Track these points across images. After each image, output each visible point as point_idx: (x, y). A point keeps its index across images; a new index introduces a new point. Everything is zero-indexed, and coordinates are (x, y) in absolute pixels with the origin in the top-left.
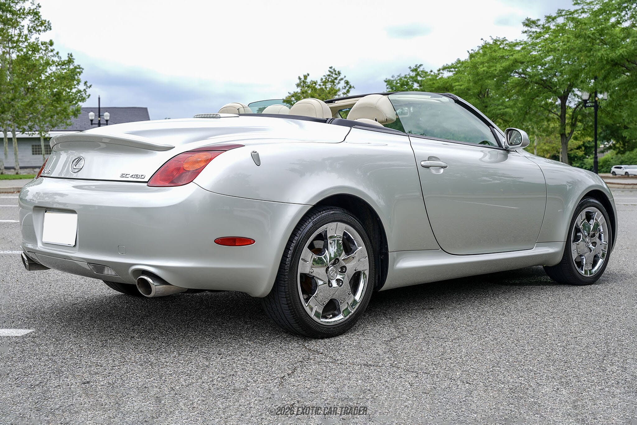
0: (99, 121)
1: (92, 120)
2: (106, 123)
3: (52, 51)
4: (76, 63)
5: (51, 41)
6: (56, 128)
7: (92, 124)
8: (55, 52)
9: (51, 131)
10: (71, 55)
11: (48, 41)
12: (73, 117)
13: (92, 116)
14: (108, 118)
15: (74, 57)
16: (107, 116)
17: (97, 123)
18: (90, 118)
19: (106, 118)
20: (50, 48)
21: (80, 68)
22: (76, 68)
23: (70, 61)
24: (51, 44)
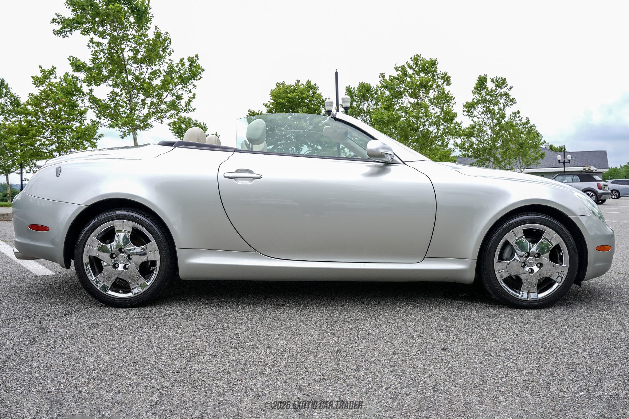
0: (564, 161)
1: (559, 161)
2: (568, 162)
3: (519, 117)
4: (532, 123)
5: (518, 111)
6: (529, 167)
7: (559, 163)
8: (520, 118)
9: (527, 169)
10: (528, 119)
11: (516, 111)
12: (540, 159)
13: (559, 158)
14: (570, 159)
15: (529, 120)
16: (569, 157)
17: (563, 162)
18: (558, 159)
19: (568, 159)
20: (518, 115)
21: (534, 126)
22: (531, 127)
23: (528, 122)
24: (519, 112)
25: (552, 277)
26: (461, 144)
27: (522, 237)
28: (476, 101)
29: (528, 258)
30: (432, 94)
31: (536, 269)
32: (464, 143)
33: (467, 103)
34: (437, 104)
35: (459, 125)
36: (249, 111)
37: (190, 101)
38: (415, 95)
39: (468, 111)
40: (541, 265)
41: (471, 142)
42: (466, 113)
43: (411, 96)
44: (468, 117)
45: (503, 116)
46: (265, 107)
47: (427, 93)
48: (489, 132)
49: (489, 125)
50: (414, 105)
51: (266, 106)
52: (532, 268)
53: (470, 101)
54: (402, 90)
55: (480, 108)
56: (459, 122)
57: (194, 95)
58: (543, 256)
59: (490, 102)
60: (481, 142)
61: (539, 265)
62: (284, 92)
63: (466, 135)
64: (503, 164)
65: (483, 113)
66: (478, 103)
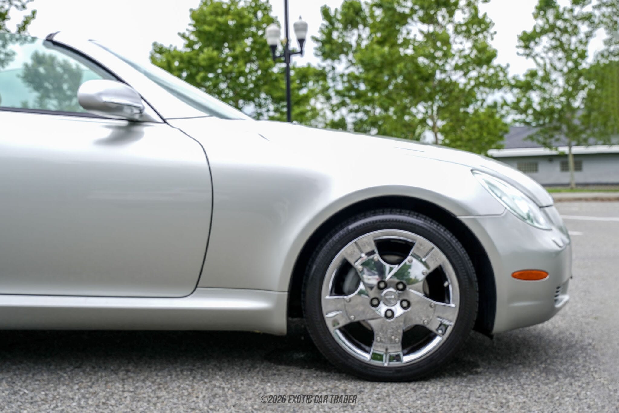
25: (429, 326)
26: (514, 103)
27: (372, 253)
28: (538, 30)
29: (385, 291)
30: (460, 17)
31: (398, 311)
32: (519, 101)
33: (525, 33)
34: (468, 34)
35: (503, 70)
36: (155, 44)
37: (26, 22)
38: (429, 19)
39: (527, 47)
40: (407, 304)
41: (529, 100)
42: (522, 51)
43: (423, 20)
44: (524, 57)
45: (583, 55)
46: (180, 38)
47: (451, 14)
48: (561, 81)
49: (561, 71)
50: (429, 36)
51: (183, 36)
52: (393, 308)
53: (529, 30)
54: (407, 11)
55: (546, 41)
56: (504, 65)
57: (34, 13)
58: (411, 288)
59: (564, 31)
60: (544, 99)
61: (405, 304)
62: (211, 14)
63: (521, 88)
64: (584, 136)
65: (549, 50)
66: (544, 32)
